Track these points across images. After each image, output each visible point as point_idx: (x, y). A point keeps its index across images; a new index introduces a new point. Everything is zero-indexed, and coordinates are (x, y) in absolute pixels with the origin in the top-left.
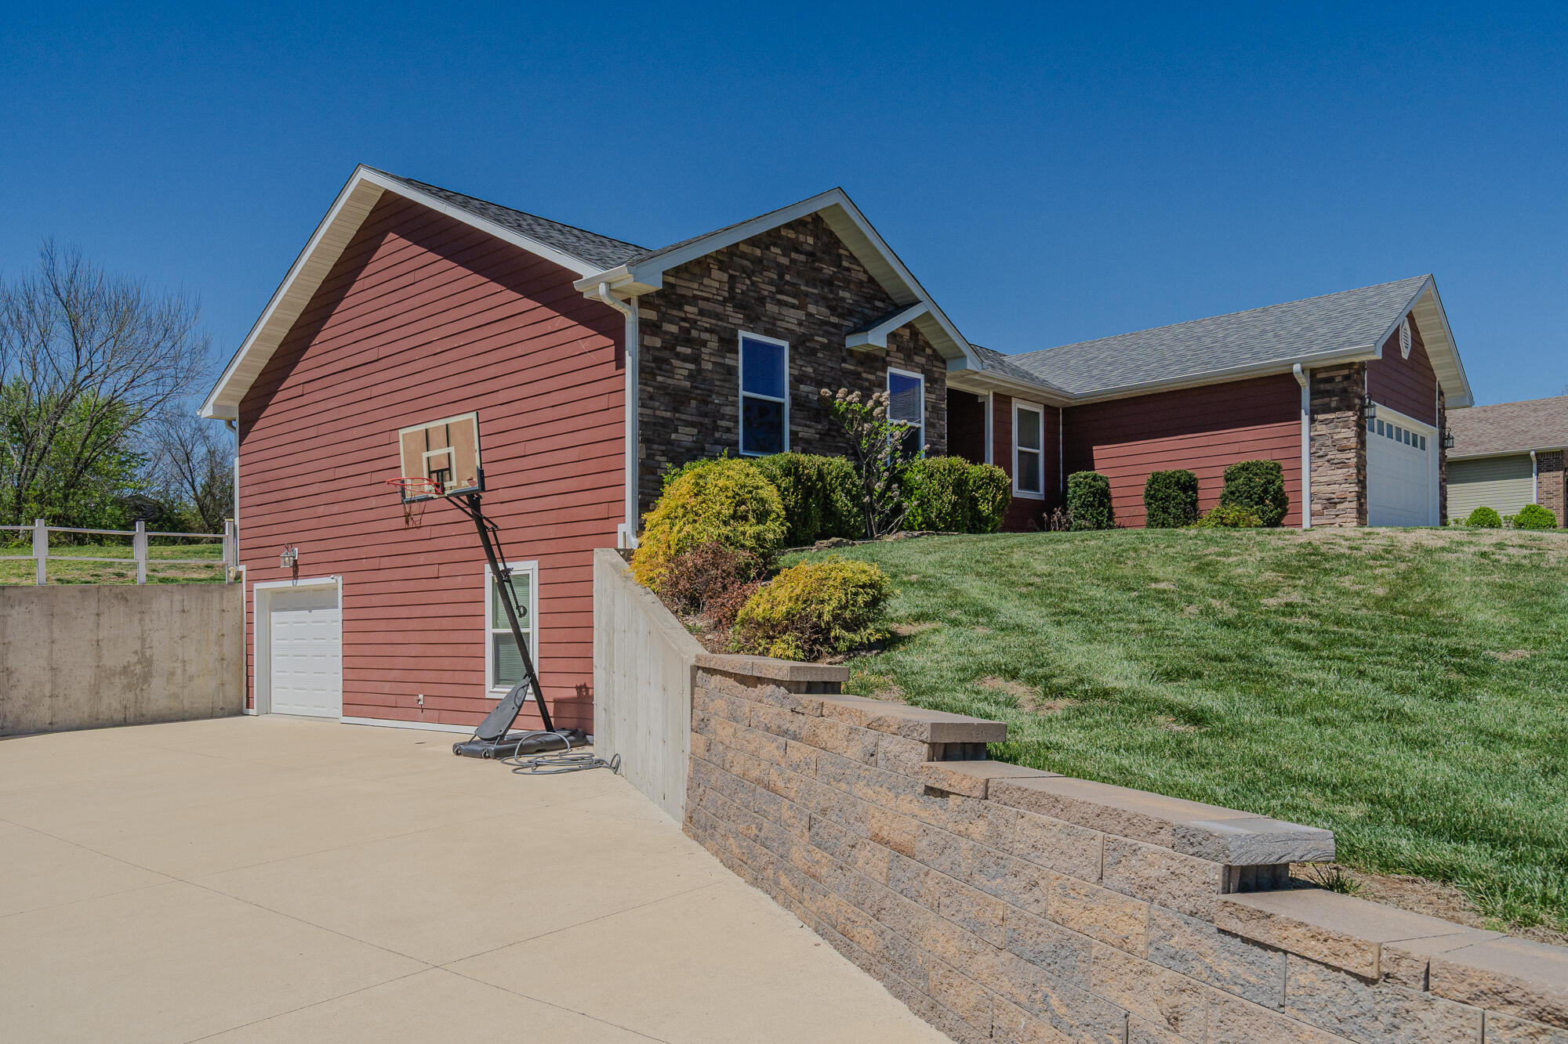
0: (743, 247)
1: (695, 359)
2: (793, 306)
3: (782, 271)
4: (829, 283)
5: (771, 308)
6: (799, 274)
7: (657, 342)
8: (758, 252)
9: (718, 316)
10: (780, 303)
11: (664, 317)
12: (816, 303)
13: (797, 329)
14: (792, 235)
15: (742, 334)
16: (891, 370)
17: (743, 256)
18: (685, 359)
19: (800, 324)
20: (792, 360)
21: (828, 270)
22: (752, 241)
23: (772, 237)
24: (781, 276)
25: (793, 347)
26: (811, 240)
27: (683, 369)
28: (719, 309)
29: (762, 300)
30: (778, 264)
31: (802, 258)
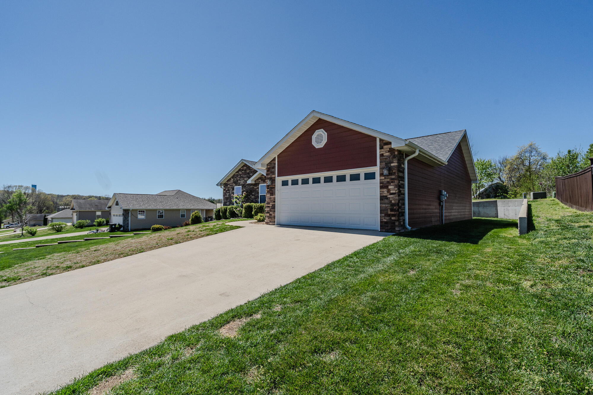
0: (235, 174)
1: (229, 193)
2: (242, 180)
3: (240, 175)
4: (249, 173)
5: (239, 181)
6: (243, 174)
7: (225, 192)
8: (237, 174)
9: (232, 186)
10: (240, 180)
11: (226, 188)
12: (246, 178)
13: (243, 183)
14: (242, 168)
15: (235, 187)
16: (260, 185)
17: (235, 175)
18: (228, 193)
19: (243, 182)
20: (242, 189)
21: (248, 171)
22: (237, 172)
23: (240, 170)
24: (240, 176)
25: (242, 187)
26: (245, 168)
27: (228, 194)
28: (232, 184)
29: (238, 181)
30: (240, 174)
31: (243, 171)
